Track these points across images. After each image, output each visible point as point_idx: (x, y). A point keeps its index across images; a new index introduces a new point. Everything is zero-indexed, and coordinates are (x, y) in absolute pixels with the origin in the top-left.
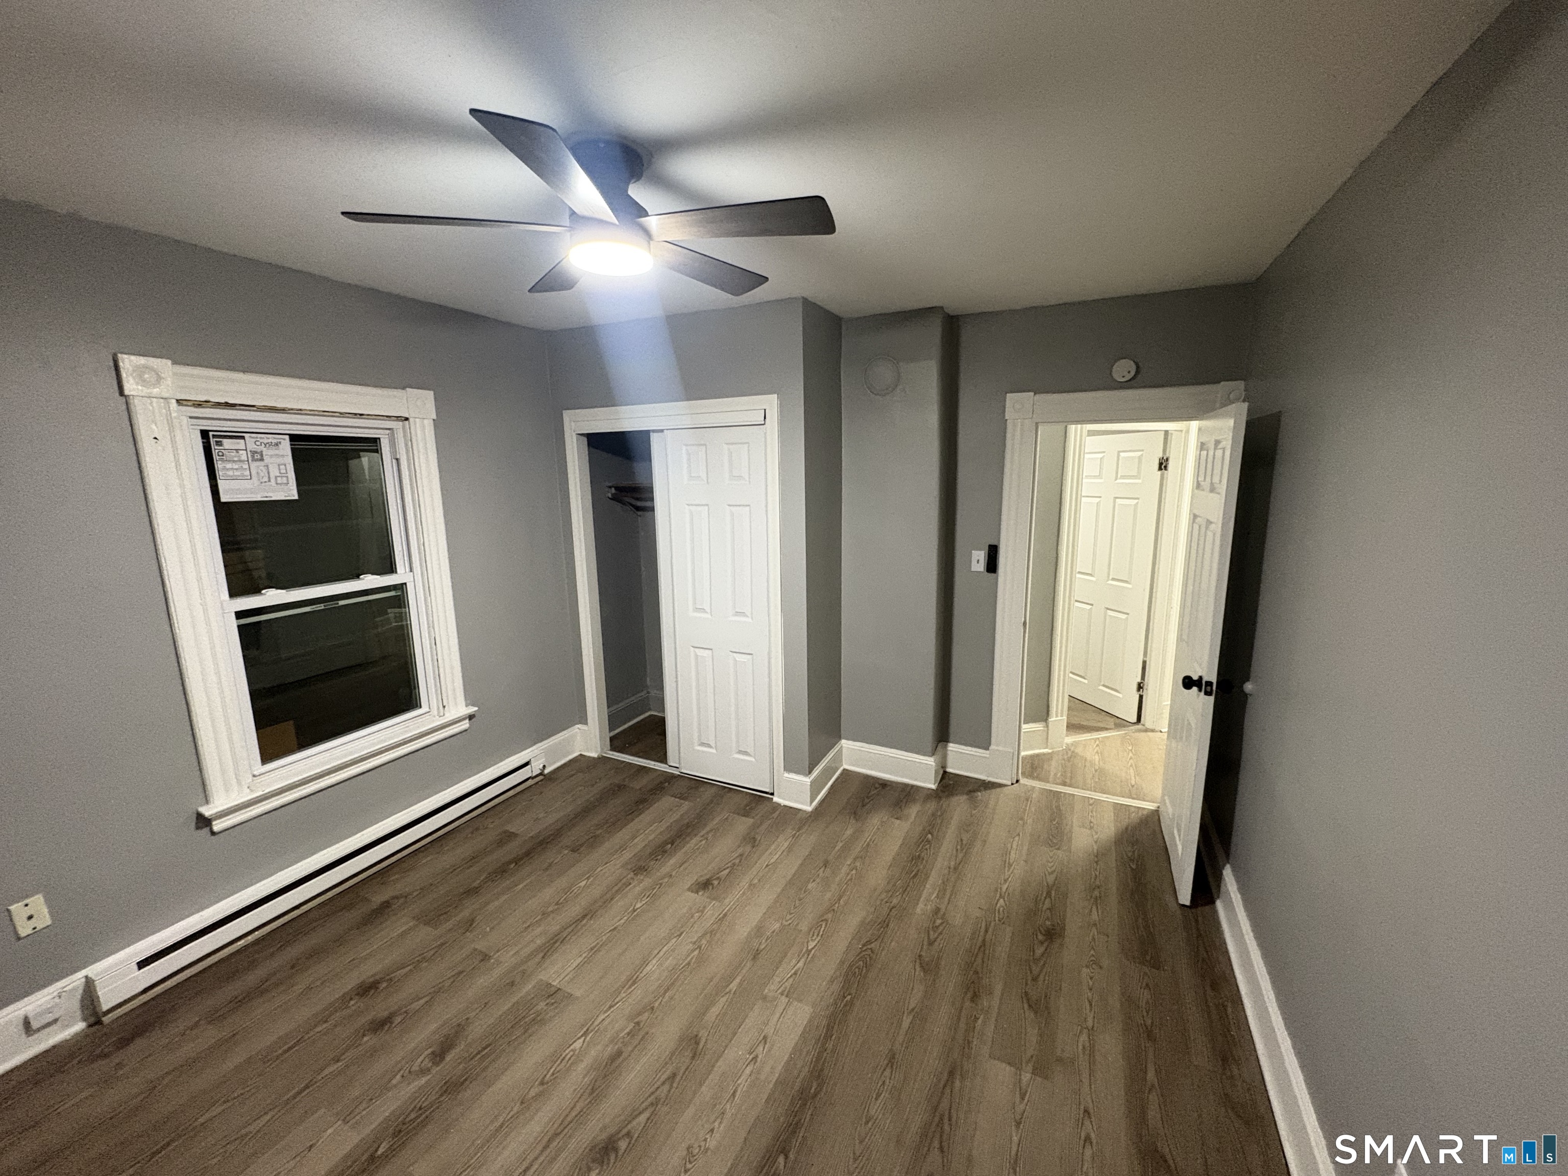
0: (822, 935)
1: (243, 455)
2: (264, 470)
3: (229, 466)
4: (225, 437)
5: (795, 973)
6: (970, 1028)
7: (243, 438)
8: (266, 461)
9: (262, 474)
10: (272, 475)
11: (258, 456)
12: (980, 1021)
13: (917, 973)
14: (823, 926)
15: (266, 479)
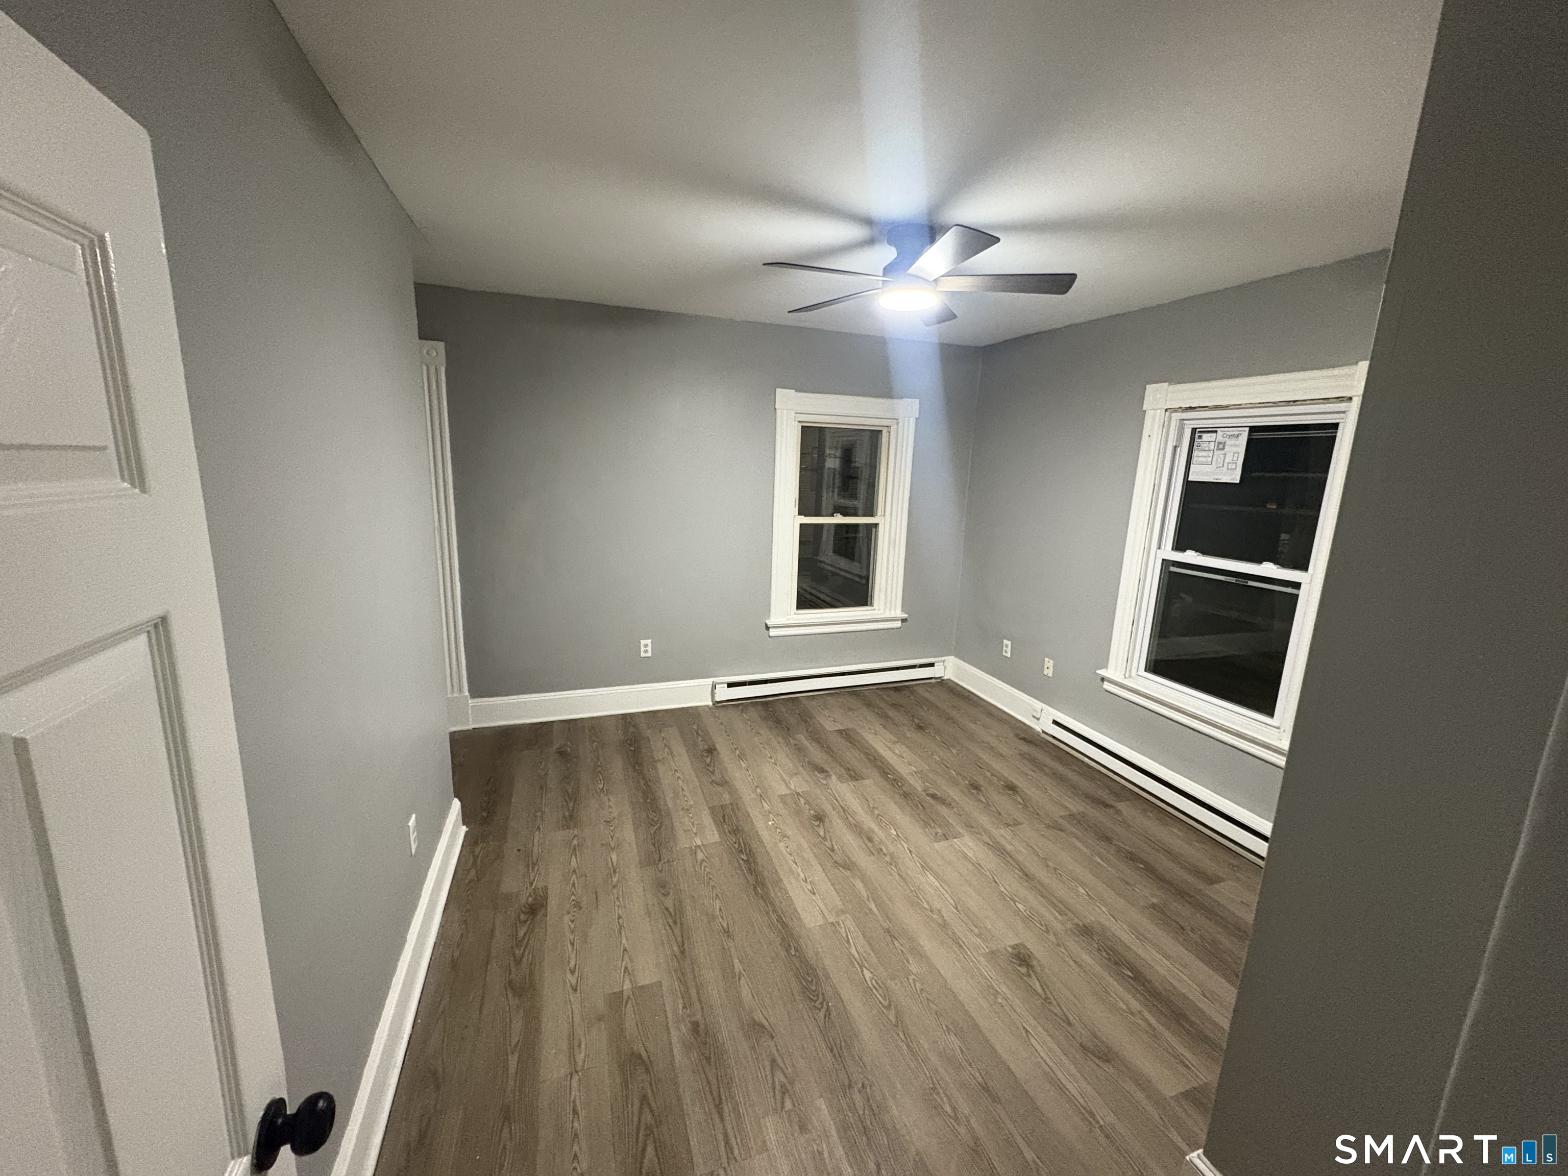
0: (871, 990)
1: (1212, 445)
2: (1222, 457)
3: (1201, 454)
4: (1205, 432)
5: (848, 942)
6: (686, 995)
7: (1216, 432)
8: (1226, 450)
9: (1219, 460)
10: (1226, 461)
11: (1221, 446)
12: (681, 1006)
13: (761, 1015)
14: (883, 1001)
15: (1221, 465)
